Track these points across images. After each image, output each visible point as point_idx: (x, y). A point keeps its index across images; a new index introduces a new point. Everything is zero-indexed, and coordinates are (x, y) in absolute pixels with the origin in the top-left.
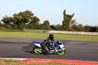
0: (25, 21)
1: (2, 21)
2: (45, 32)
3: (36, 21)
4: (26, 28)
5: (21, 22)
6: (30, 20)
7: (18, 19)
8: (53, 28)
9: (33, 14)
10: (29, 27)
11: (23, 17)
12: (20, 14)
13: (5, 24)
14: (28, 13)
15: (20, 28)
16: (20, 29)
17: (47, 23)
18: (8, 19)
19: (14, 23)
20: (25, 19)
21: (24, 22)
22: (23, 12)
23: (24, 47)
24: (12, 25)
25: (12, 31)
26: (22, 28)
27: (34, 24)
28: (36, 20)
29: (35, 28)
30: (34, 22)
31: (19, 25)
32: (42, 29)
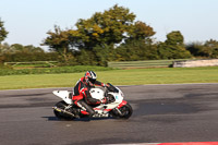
0: (112, 37)
1: (47, 43)
2: (171, 66)
3: (143, 36)
4: (116, 58)
5: (100, 43)
6: (125, 34)
7: (90, 35)
8: (196, 51)
9: (132, 17)
10: (125, 56)
11: (104, 25)
12: (96, 18)
13: (53, 51)
14: (120, 14)
15: (98, 59)
16: (99, 62)
17: (175, 38)
18: (61, 36)
19: (80, 47)
20: (111, 31)
21: (109, 43)
22: (102, 12)
24: (76, 54)
26: (103, 59)
27: (137, 44)
28: (142, 32)
29: (142, 57)
30: (137, 38)
31: (94, 53)
32: (162, 58)
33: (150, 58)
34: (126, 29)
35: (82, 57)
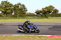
0: (49, 12)
1: (35, 13)
3: (56, 12)
4: (50, 16)
5: (47, 13)
6: (52, 11)
7: (45, 11)
9: (54, 8)
10: (52, 16)
11: (48, 9)
12: (46, 8)
13: (37, 14)
14: (51, 7)
16: (46, 17)
19: (42, 14)
21: (49, 13)
22: (48, 7)
23: (50, 28)
24: (42, 15)
25: (41, 19)
26: (47, 16)
30: (55, 12)
31: (45, 15)
32: (60, 17)
33: (57, 16)
34: (53, 10)
35: (43, 16)
